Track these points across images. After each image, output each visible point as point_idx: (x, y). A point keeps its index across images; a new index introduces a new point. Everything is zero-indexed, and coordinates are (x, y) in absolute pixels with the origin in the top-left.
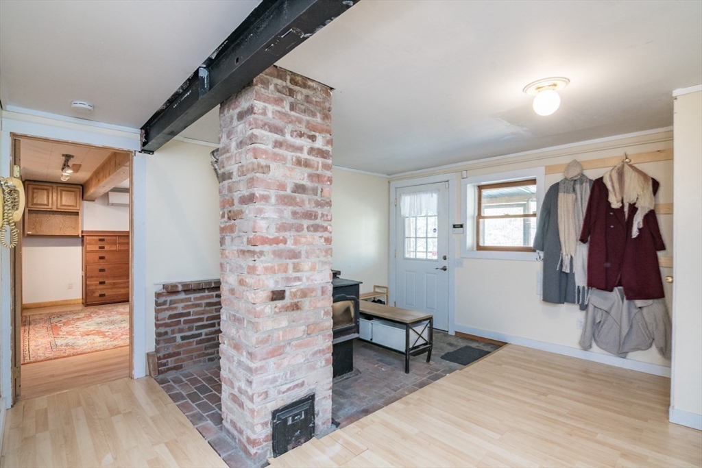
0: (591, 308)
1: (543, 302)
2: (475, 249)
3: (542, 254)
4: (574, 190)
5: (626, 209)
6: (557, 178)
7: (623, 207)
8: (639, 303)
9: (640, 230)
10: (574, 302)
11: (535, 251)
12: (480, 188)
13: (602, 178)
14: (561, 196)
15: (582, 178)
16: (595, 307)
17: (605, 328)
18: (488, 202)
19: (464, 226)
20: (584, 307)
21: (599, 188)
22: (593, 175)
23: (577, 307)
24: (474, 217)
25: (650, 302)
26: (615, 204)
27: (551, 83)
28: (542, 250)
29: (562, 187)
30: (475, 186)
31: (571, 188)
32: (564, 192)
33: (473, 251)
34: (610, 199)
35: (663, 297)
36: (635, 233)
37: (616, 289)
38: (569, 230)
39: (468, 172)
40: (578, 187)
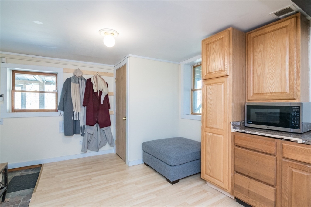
1: (65, 136)
2: (11, 111)
3: (63, 113)
4: (79, 83)
5: (99, 93)
7: (97, 92)
8: (104, 129)
9: (103, 101)
10: (79, 133)
11: (57, 111)
12: (14, 72)
14: (72, 84)
16: (88, 133)
17: (91, 141)
18: (18, 83)
19: (4, 96)
20: (83, 135)
21: (89, 83)
23: (80, 135)
24: (10, 91)
25: (107, 127)
26: (95, 91)
27: (112, 32)
28: (63, 110)
30: (10, 70)
31: (77, 81)
32: (74, 83)
33: (9, 112)
34: (93, 88)
35: (111, 125)
36: (102, 103)
37: (95, 125)
38: (77, 100)
39: (7, 59)
40: (80, 81)
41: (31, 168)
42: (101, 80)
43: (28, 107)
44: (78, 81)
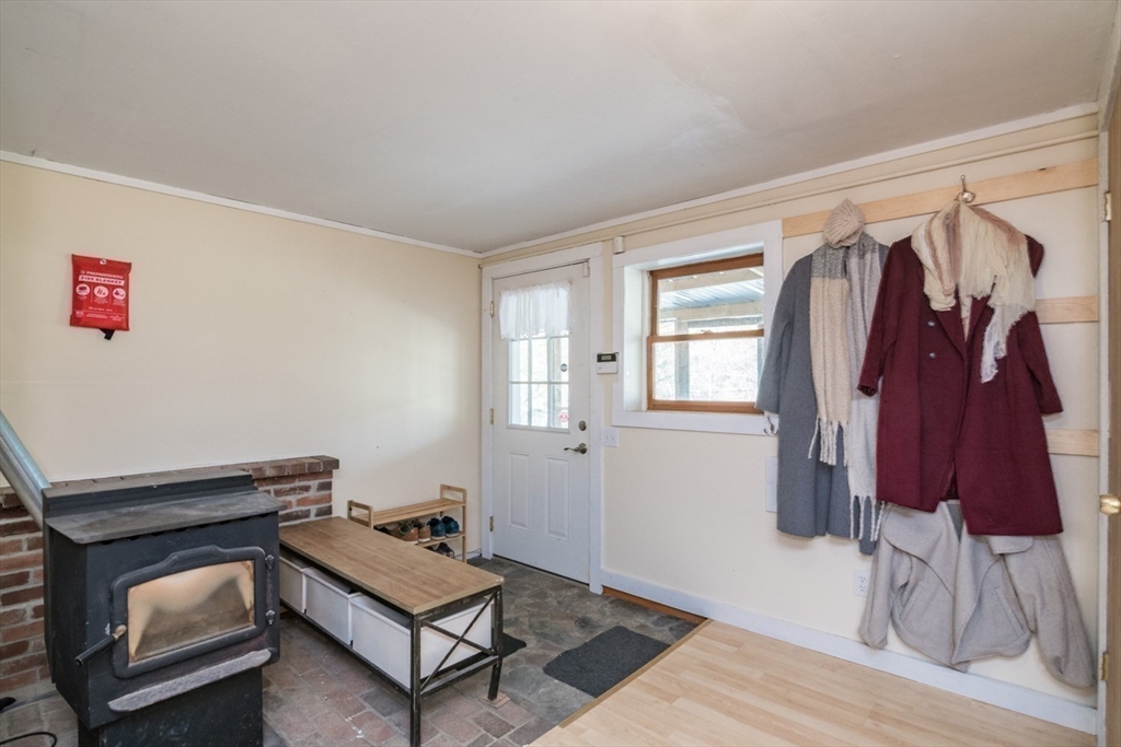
0: (885, 549)
1: (779, 532)
2: (644, 406)
3: (775, 420)
4: (845, 271)
5: (966, 313)
6: (808, 245)
7: (957, 308)
8: (1000, 543)
9: (999, 363)
10: (846, 535)
11: (761, 413)
12: (655, 275)
13: (908, 240)
14: (816, 283)
15: (863, 243)
16: (894, 548)
17: (918, 598)
19: (619, 357)
20: (869, 548)
21: (902, 263)
22: (886, 234)
23: (851, 550)
24: (641, 340)
25: (1028, 541)
26: (940, 302)
28: (777, 410)
29: (818, 264)
30: (642, 271)
31: (840, 267)
32: (824, 277)
33: (640, 411)
34: (927, 290)
35: (1060, 530)
36: (988, 371)
37: (943, 505)
38: (834, 363)
39: (627, 238)
40: (854, 262)
41: (678, 619)
42: (984, 228)
43: (695, 396)
44: (845, 266)
